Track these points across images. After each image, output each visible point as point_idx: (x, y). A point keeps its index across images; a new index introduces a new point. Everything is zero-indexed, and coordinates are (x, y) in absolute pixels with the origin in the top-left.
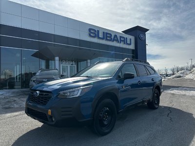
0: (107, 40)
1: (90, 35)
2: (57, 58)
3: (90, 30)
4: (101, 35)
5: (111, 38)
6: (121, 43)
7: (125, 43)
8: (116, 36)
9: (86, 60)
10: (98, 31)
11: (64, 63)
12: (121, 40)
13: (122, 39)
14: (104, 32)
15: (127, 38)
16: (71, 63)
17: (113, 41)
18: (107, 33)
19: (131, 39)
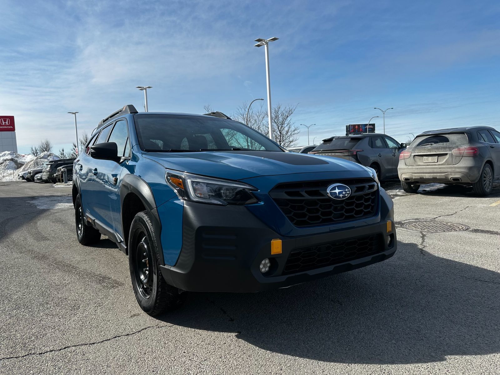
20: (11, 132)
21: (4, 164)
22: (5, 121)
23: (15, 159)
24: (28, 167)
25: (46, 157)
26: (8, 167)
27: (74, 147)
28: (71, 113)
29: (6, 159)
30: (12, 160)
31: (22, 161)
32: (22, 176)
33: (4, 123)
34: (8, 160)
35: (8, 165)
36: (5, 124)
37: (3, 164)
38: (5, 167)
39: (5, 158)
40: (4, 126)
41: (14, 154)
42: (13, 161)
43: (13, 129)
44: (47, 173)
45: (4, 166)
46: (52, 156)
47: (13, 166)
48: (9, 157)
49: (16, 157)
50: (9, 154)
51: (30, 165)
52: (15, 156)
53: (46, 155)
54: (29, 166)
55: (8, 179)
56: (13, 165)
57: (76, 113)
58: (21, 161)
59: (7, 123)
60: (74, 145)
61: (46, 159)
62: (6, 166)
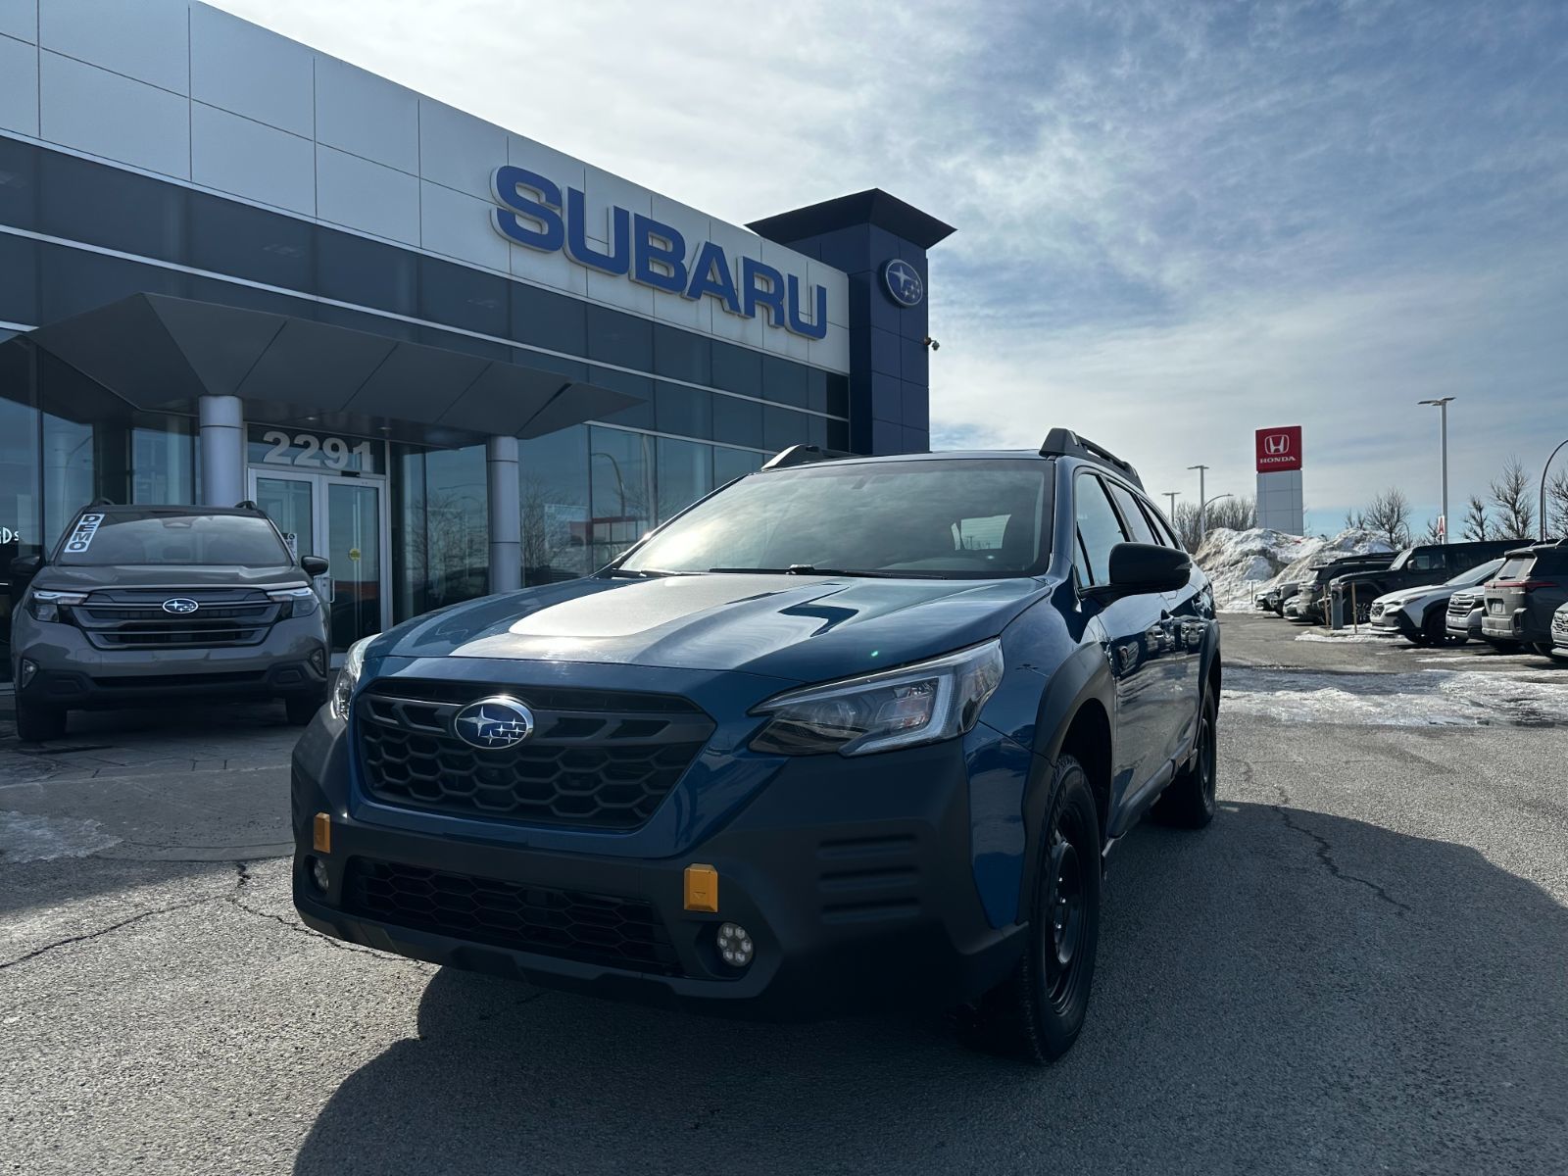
0: (645, 278)
1: (509, 230)
2: (223, 412)
3: (509, 179)
4: (599, 238)
5: (682, 272)
6: (750, 313)
7: (779, 322)
8: (712, 254)
9: (486, 439)
10: (577, 198)
11: (273, 455)
12: (752, 295)
13: (758, 285)
14: (621, 215)
15: (793, 280)
16: (343, 459)
17: (695, 294)
18: (646, 226)
19: (822, 291)
20: (1289, 472)
21: (1243, 563)
22: (1277, 443)
23: (1272, 550)
24: (1293, 575)
25: (1350, 544)
26: (1251, 574)
27: (1474, 511)
28: (1429, 402)
29: (1249, 550)
30: (1263, 552)
31: (1289, 556)
32: (1264, 600)
33: (1273, 448)
34: (1254, 553)
35: (1251, 566)
36: (1277, 450)
37: (1240, 564)
38: (1244, 574)
39: (1246, 547)
40: (1273, 456)
41: (1271, 537)
42: (1265, 556)
43: (1296, 465)
44: (1306, 594)
45: (1242, 569)
46: (1369, 541)
47: (1265, 570)
48: (1257, 545)
49: (1274, 544)
50: (1258, 536)
51: (1300, 571)
52: (1274, 541)
53: (1351, 539)
54: (1296, 571)
55: (1237, 607)
56: (1265, 567)
57: (1448, 402)
58: (1286, 557)
59: (1281, 447)
60: (1474, 503)
61: (1350, 551)
62: (1247, 569)
